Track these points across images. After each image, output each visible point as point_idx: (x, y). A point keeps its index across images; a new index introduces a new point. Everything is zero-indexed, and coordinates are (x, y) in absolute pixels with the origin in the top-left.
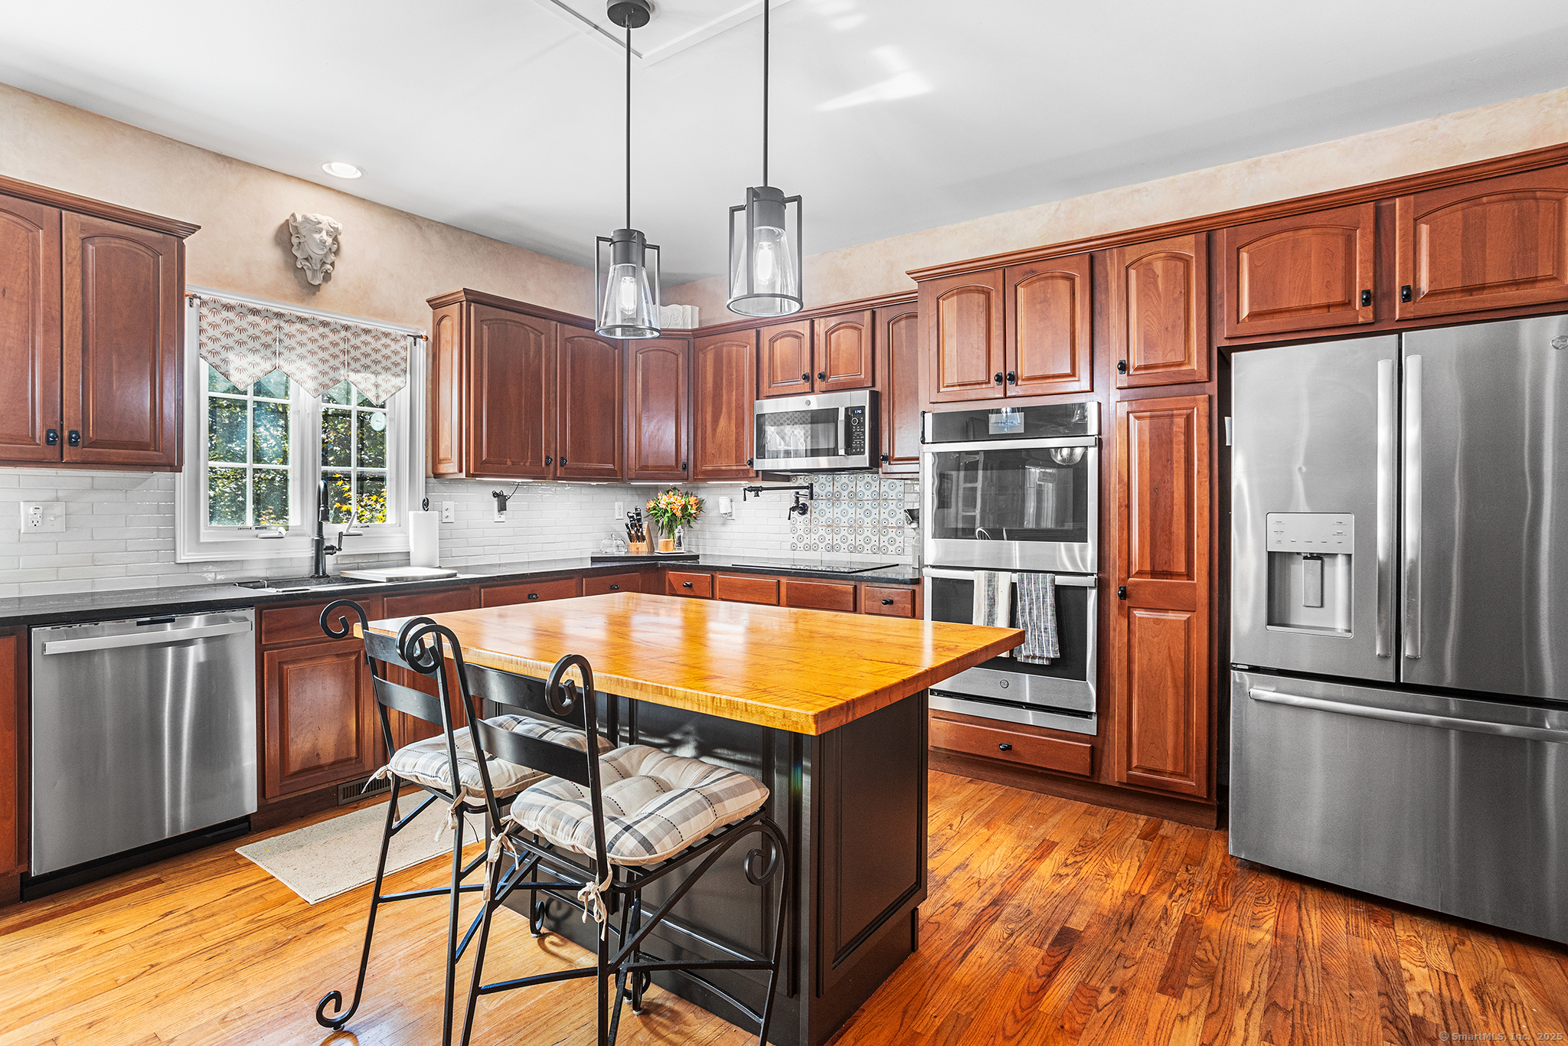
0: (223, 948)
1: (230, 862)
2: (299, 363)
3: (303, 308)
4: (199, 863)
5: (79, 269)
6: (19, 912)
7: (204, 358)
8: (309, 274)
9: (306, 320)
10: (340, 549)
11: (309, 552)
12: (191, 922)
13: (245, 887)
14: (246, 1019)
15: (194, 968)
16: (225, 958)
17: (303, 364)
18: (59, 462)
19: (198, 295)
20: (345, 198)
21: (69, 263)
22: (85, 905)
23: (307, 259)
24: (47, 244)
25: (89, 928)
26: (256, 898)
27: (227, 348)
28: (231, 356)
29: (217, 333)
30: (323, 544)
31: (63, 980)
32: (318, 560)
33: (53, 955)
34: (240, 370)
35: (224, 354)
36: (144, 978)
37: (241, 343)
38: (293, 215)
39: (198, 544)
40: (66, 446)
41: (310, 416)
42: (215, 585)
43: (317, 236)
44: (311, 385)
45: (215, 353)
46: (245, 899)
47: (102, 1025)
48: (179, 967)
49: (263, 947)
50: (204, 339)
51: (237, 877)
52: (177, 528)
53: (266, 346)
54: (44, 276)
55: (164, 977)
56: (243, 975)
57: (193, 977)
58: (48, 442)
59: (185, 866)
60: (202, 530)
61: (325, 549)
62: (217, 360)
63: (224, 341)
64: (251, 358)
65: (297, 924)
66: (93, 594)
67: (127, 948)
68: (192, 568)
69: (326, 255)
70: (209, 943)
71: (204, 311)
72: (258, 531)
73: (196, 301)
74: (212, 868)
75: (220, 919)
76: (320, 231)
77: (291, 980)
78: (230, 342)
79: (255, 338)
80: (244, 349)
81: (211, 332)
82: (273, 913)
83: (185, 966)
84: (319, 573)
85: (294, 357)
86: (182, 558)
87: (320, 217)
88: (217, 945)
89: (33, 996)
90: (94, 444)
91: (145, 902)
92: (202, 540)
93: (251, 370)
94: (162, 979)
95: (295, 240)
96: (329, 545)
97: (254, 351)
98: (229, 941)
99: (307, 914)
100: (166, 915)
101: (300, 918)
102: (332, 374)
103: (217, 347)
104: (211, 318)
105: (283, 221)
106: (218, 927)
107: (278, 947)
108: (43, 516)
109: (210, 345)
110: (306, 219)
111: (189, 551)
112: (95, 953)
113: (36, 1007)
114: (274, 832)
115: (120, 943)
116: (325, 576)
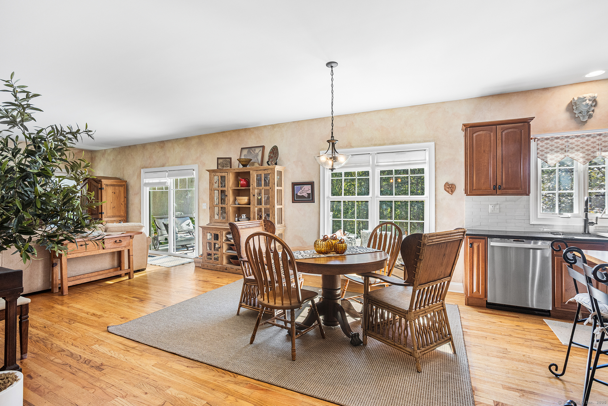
0: (530, 341)
1: (540, 322)
2: (576, 153)
3: (579, 131)
4: (530, 318)
5: (501, 141)
6: (485, 310)
7: (539, 158)
8: (581, 118)
9: (579, 136)
10: (597, 224)
11: (582, 224)
12: (523, 331)
13: (542, 330)
14: (530, 359)
15: (521, 341)
16: (530, 343)
17: (578, 153)
18: (496, 194)
19: (536, 137)
20: (599, 82)
21: (498, 140)
22: (499, 315)
23: (580, 113)
24: (493, 136)
25: (499, 320)
26: (545, 334)
27: (546, 153)
28: (548, 155)
29: (543, 149)
30: (588, 221)
31: (490, 327)
32: (585, 227)
33: (490, 321)
34: (551, 159)
35: (546, 155)
36: (507, 336)
37: (551, 150)
38: (573, 99)
39: (538, 219)
40: (498, 190)
41: (583, 172)
42: (543, 232)
43: (584, 103)
44: (582, 160)
45: (542, 155)
46: (541, 333)
47: (496, 340)
48: (517, 339)
49: (542, 346)
50: (539, 151)
51: (541, 326)
52: (530, 213)
53: (562, 149)
54: (493, 145)
55: (512, 339)
56: (533, 349)
57: (519, 343)
58: (494, 189)
59: (526, 317)
60: (539, 214)
61: (589, 223)
62: (543, 158)
63: (546, 151)
64: (556, 154)
65: (555, 347)
66: (506, 231)
67: (506, 328)
68: (535, 226)
69: (589, 109)
70: (526, 338)
71: (539, 142)
72: (560, 215)
73: (536, 140)
74: (534, 321)
75: (532, 334)
76: (586, 100)
77: (547, 358)
78: (548, 150)
79: (557, 147)
80: (553, 151)
81: (541, 149)
82: (548, 340)
83: (518, 339)
84: (586, 232)
85: (574, 151)
86: (532, 223)
87: (585, 95)
88: (528, 339)
89: (484, 327)
90: (504, 189)
91: (513, 321)
92: (538, 217)
93: (556, 159)
94: (511, 339)
95: (574, 107)
96: (591, 222)
97: (557, 152)
98: (532, 340)
99: (560, 346)
100: (518, 326)
101: (557, 346)
102: (592, 155)
103: (543, 153)
104: (541, 144)
105: (569, 102)
106: (531, 335)
107: (546, 349)
108: (494, 209)
109: (541, 153)
110: (579, 98)
111: (534, 220)
112: (498, 325)
113: (484, 330)
114: (558, 320)
115: (504, 326)
116: (589, 233)
